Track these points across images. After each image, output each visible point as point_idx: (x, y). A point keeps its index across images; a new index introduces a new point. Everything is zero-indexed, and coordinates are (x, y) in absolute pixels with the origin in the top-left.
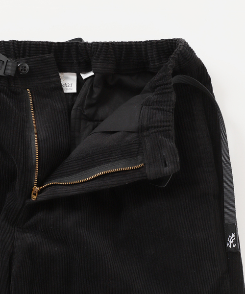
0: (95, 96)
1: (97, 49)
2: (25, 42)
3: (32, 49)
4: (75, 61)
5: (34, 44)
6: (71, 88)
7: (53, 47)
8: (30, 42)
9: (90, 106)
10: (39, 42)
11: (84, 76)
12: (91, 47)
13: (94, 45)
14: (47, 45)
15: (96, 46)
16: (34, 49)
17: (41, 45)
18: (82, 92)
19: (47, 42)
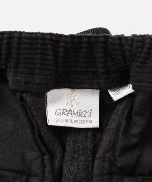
0: (135, 131)
1: (142, 47)
2: (11, 33)
3: (23, 46)
4: (101, 70)
5: (26, 38)
6: (89, 119)
7: (62, 44)
8: (21, 33)
9: (127, 150)
10: (36, 34)
11: (116, 95)
12: (131, 46)
13: (138, 42)
14: (51, 40)
15: (140, 44)
16: (27, 46)
17: (41, 39)
18: (112, 125)
19: (51, 34)
